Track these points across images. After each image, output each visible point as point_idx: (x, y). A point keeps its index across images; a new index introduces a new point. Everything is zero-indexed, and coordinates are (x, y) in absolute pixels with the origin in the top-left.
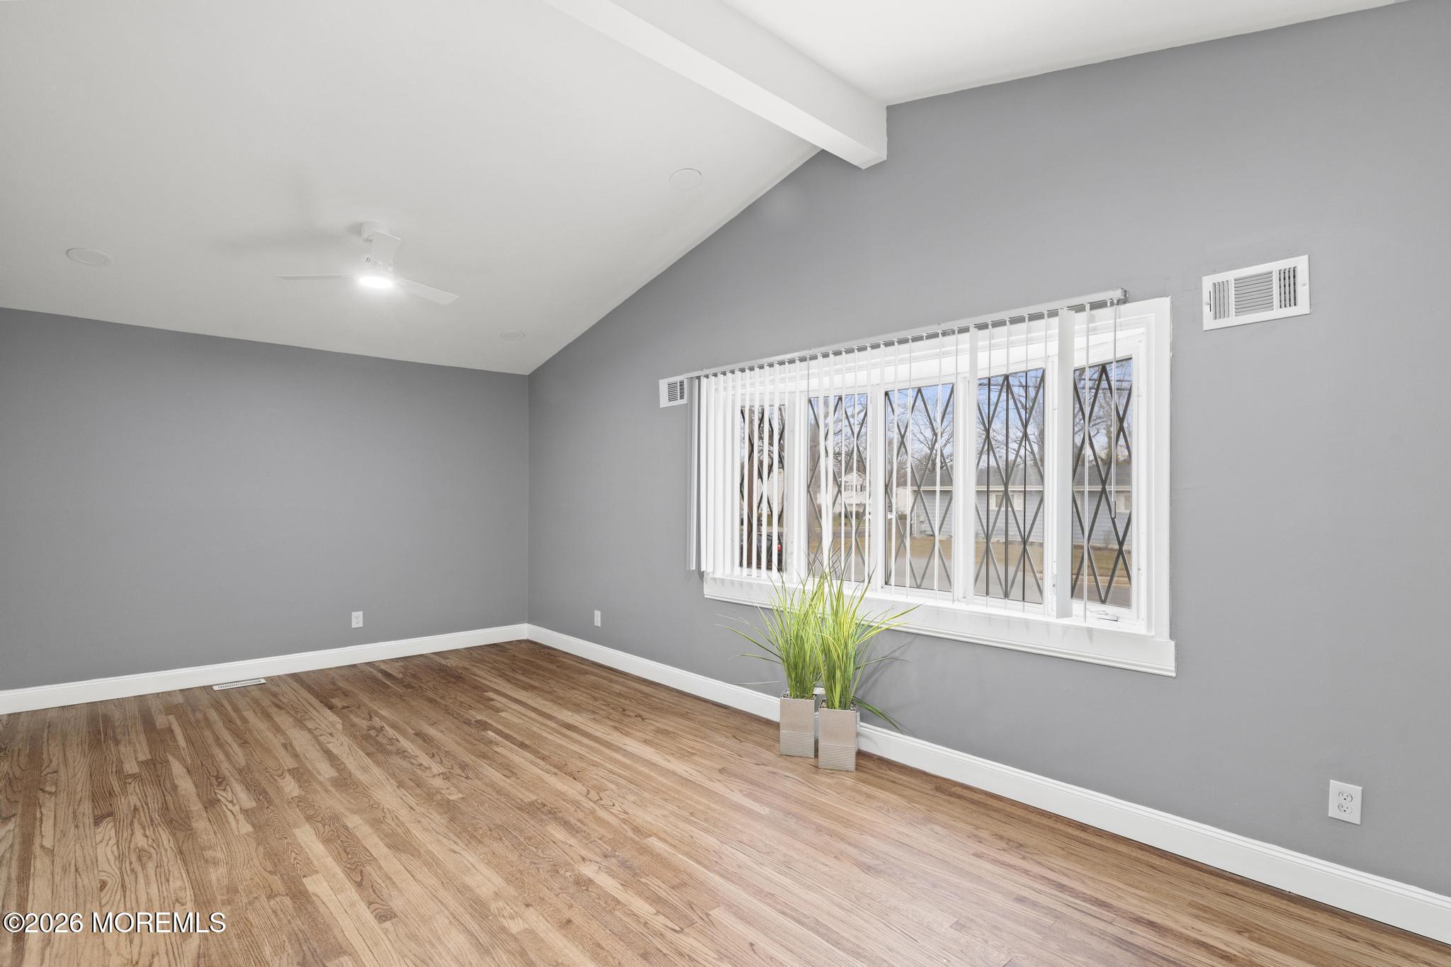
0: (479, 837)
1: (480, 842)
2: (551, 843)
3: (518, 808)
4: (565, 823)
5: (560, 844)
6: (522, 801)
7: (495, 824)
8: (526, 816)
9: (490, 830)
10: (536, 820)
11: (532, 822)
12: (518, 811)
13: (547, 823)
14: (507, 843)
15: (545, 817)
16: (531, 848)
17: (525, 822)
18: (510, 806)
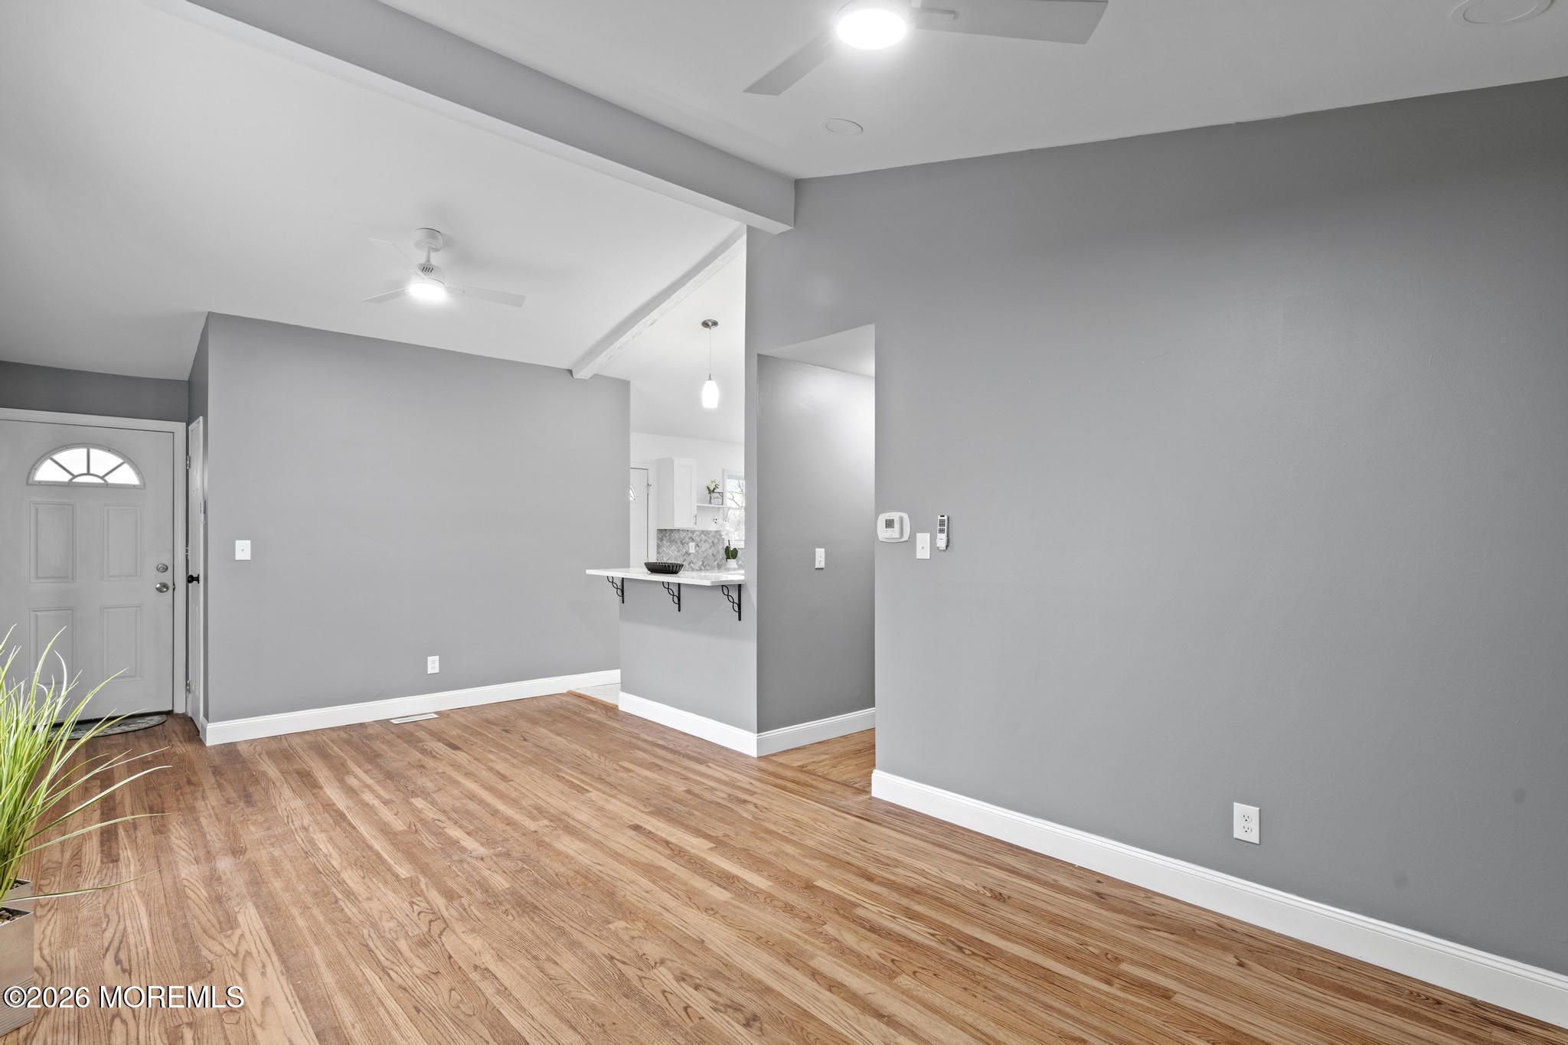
0: (579, 876)
1: (578, 872)
2: (508, 872)
3: (539, 909)
4: (487, 891)
5: (500, 872)
6: (532, 919)
7: (564, 889)
8: (530, 898)
9: (568, 883)
10: (519, 895)
11: (523, 892)
12: (538, 904)
13: (507, 891)
14: (551, 872)
15: (508, 897)
16: (528, 868)
17: (530, 891)
18: (547, 912)
